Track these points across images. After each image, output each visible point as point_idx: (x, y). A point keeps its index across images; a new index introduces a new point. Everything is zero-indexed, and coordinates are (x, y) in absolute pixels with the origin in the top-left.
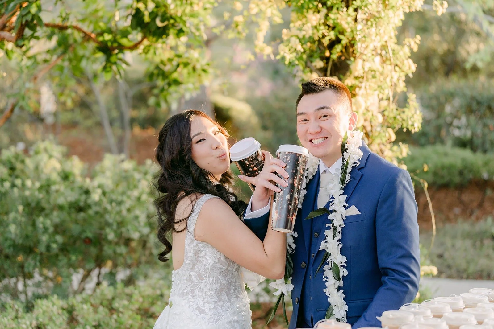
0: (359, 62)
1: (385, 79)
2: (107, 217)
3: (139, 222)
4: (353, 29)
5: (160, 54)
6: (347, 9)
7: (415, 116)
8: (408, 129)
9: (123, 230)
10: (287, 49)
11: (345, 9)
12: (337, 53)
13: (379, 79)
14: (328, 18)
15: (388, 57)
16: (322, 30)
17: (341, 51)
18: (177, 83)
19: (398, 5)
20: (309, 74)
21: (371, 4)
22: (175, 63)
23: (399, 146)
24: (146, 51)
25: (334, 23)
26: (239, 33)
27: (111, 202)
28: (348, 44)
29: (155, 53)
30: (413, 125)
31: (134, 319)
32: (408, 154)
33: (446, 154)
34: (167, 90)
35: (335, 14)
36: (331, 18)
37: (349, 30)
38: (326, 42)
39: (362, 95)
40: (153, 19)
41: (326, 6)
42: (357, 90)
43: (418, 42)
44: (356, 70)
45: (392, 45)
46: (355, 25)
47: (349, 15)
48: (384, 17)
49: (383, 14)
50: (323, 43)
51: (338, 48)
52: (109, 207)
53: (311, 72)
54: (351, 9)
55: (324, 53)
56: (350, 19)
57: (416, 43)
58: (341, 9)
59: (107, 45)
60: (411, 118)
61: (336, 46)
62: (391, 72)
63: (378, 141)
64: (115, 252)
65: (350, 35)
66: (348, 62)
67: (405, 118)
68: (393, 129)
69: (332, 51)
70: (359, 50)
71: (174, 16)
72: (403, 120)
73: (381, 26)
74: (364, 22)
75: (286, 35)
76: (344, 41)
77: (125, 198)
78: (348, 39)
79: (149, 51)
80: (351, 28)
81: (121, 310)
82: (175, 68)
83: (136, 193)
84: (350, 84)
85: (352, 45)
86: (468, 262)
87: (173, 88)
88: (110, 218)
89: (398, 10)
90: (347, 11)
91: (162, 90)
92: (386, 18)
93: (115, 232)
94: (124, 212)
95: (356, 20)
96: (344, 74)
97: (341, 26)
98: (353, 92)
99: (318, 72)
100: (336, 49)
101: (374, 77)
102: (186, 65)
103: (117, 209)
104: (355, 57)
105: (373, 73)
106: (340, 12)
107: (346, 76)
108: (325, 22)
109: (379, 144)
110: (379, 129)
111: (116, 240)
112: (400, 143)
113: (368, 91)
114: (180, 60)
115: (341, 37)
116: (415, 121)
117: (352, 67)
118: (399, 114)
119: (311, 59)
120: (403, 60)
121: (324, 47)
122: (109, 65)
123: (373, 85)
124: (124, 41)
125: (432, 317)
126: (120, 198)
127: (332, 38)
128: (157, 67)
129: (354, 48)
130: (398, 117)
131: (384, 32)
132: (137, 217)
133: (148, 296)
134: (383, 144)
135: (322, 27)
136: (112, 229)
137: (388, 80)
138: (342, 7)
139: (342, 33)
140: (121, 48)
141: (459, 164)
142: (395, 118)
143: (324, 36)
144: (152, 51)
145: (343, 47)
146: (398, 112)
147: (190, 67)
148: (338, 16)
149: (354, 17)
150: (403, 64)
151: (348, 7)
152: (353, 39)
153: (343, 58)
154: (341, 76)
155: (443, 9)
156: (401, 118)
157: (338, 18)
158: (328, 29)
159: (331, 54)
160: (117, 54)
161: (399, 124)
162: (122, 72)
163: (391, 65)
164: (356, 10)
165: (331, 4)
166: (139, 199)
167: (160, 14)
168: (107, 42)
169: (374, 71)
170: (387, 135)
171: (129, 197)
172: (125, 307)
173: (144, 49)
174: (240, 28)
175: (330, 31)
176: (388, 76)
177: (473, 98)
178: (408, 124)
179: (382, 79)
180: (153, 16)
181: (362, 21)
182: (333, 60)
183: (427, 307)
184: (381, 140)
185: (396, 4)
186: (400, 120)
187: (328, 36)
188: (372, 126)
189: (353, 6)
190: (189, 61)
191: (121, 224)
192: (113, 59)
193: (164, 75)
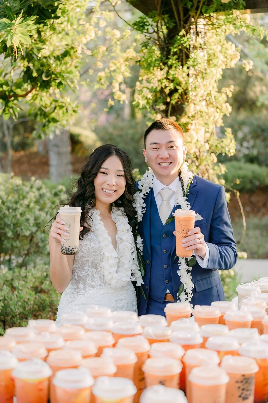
0: (192, 106)
1: (209, 117)
2: (6, 220)
3: (29, 223)
4: (187, 82)
5: (45, 101)
6: (182, 67)
7: (231, 144)
8: (225, 153)
9: (18, 229)
10: (140, 97)
11: (181, 67)
12: (176, 99)
13: (206, 118)
14: (169, 74)
15: (212, 102)
16: (164, 82)
17: (178, 98)
18: (55, 120)
19: (219, 64)
20: (155, 115)
21: (200, 64)
22: (53, 106)
23: (219, 166)
24: (34, 98)
25: (173, 77)
26: (102, 84)
27: (8, 209)
28: (183, 93)
29: (41, 100)
30: (229, 151)
31: (30, 294)
32: (225, 172)
33: (240, 168)
34: (48, 125)
35: (174, 71)
36: (171, 74)
37: (184, 83)
38: (167, 91)
39: (194, 129)
40: (40, 75)
41: (168, 65)
42: (190, 126)
43: (232, 90)
44: (189, 112)
45: (214, 93)
46: (188, 78)
47: (184, 72)
48: (210, 73)
49: (208, 71)
50: (165, 92)
51: (176, 96)
52: (7, 212)
53: (156, 113)
54: (185, 67)
55: (166, 99)
56: (185, 75)
57: (230, 91)
58: (178, 67)
59: (5, 94)
60: (228, 146)
61: (175, 94)
62: (214, 113)
63: (204, 163)
64: (12, 246)
65: (184, 86)
66: (184, 106)
67: (224, 145)
68: (215, 153)
69: (172, 98)
70: (191, 97)
71: (55, 73)
72: (222, 147)
73: (208, 80)
74: (194, 76)
75: (139, 87)
76: (180, 90)
77: (18, 206)
78: (183, 88)
79: (36, 98)
80: (185, 81)
81: (20, 288)
82: (53, 109)
83: (26, 202)
84: (185, 122)
85: (186, 94)
86: (258, 247)
87: (52, 125)
88: (8, 221)
89: (219, 68)
90: (182, 68)
91: (44, 126)
92: (211, 74)
93: (12, 231)
94: (18, 216)
95: (188, 75)
96: (180, 115)
97: (178, 79)
98: (187, 127)
99: (161, 113)
100: (175, 96)
101: (202, 116)
102: (61, 107)
103: (13, 214)
104: (188, 102)
105: (201, 113)
106: (177, 70)
107: (182, 117)
108: (166, 76)
109: (205, 165)
110: (205, 154)
111: (13, 236)
112: (220, 164)
113: (197, 126)
114: (57, 104)
115: (178, 87)
116: (231, 148)
117: (187, 109)
118: (219, 143)
119: (156, 103)
120: (222, 104)
121: (166, 95)
122: (7, 109)
123: (201, 122)
124: (19, 91)
125: (261, 292)
126: (14, 206)
127: (171, 88)
128: (40, 109)
129: (187, 96)
130: (219, 145)
131: (209, 84)
132: (28, 220)
133: (38, 278)
134: (208, 165)
135: (165, 81)
136: (10, 229)
137: (212, 118)
138: (179, 66)
139: (179, 84)
140: (16, 96)
141: (250, 174)
142: (216, 146)
143: (166, 87)
144: (39, 98)
145: (179, 95)
146: (218, 142)
147: (64, 109)
148: (176, 72)
149: (187, 73)
150: (222, 107)
151: (182, 65)
152: (187, 89)
153: (179, 103)
154: (178, 116)
155: (250, 66)
156: (220, 145)
157: (176, 74)
158: (169, 82)
159: (171, 100)
160: (13, 100)
161: (219, 150)
162: (16, 113)
163: (213, 107)
164: (188, 68)
165: (171, 63)
166: (28, 206)
167: (45, 71)
168: (5, 91)
169: (202, 112)
170: (212, 158)
171: (21, 205)
172: (22, 286)
173: (33, 97)
174: (102, 81)
175: (170, 83)
176: (212, 116)
177: (259, 127)
178: (225, 150)
179: (207, 117)
180: (40, 72)
181: (193, 76)
182: (172, 104)
183: (258, 285)
184: (207, 162)
185: (217, 63)
186: (220, 147)
187: (169, 87)
188: (200, 152)
189: (187, 65)
190: (64, 105)
191: (16, 225)
192: (10, 104)
193: (45, 115)
